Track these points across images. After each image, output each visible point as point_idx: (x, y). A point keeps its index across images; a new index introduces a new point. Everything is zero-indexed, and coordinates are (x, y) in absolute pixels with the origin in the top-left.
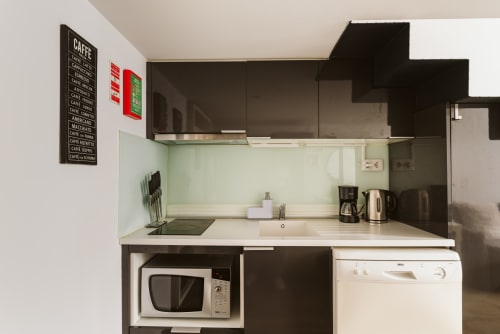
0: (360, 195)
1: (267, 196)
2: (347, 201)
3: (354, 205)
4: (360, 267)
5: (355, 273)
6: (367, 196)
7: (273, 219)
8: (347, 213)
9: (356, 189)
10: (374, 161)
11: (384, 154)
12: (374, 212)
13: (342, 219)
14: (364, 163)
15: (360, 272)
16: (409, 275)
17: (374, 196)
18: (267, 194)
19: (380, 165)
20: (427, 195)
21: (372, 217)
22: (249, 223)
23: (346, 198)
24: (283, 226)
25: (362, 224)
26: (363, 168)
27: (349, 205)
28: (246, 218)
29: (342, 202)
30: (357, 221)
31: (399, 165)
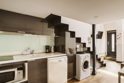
0: (50, 47)
1: (29, 49)
2: (47, 49)
3: (49, 49)
4: (53, 61)
5: (52, 62)
6: (51, 48)
7: (30, 54)
8: (47, 51)
9: (49, 46)
10: (52, 40)
11: (54, 39)
12: (52, 51)
13: (46, 52)
14: (50, 41)
15: (53, 62)
16: (60, 61)
17: (52, 47)
18: (29, 48)
19: (53, 41)
20: (61, 47)
21: (52, 52)
22: (24, 55)
23: (47, 48)
24: (33, 55)
25: (50, 53)
26: (50, 42)
27: (48, 50)
28: (23, 55)
29: (46, 49)
30: (49, 53)
31: (56, 41)
